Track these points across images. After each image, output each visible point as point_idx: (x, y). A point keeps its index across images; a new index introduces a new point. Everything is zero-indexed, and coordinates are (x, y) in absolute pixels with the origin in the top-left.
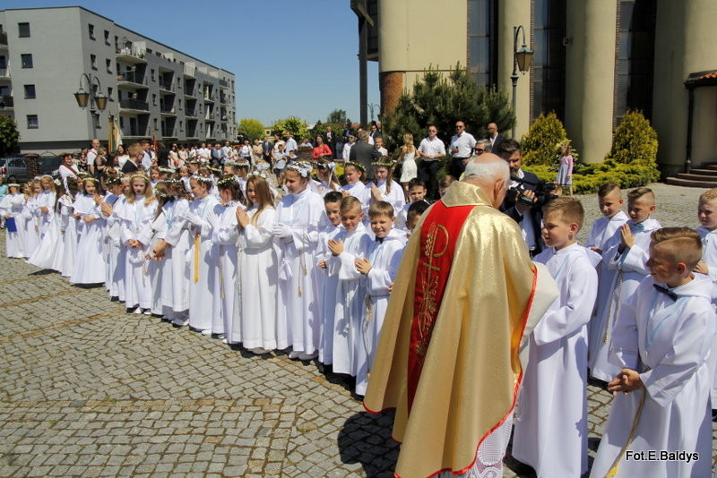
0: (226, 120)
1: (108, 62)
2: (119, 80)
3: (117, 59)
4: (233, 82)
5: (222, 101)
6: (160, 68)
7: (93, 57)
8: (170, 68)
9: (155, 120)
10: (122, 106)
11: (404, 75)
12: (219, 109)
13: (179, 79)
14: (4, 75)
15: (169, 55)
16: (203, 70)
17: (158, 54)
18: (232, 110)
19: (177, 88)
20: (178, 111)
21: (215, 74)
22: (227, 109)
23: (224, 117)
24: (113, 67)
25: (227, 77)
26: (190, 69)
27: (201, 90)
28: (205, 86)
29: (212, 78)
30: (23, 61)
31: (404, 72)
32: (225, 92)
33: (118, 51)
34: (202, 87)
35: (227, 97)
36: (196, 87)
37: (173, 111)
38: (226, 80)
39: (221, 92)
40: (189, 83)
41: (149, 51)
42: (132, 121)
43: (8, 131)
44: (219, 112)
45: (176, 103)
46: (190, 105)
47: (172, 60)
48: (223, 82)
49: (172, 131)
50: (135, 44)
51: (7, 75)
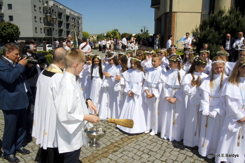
0: (79, 31)
1: (40, 8)
2: (44, 15)
3: (43, 7)
4: (82, 18)
5: (78, 24)
6: (58, 11)
7: (35, 6)
8: (61, 11)
9: (56, 30)
10: (45, 25)
11: (176, 13)
12: (77, 27)
13: (64, 16)
14: (1, 12)
15: (61, 7)
16: (72, 13)
17: (57, 6)
18: (81, 28)
19: (63, 19)
20: (64, 27)
21: (76, 15)
22: (80, 27)
23: (79, 30)
24: (42, 10)
25: (80, 16)
26: (68, 12)
27: (71, 20)
28: (73, 19)
29: (75, 16)
30: (8, 7)
31: (176, 12)
32: (79, 21)
33: (43, 4)
34: (72, 19)
35: (79, 23)
36: (70, 19)
37: (62, 27)
38: (79, 17)
39: (78, 21)
40: (68, 17)
41: (54, 5)
42: (48, 30)
43: (16, 31)
44: (77, 28)
45: (63, 24)
46: (68, 25)
47: (62, 8)
48: (79, 18)
49: (61, 35)
50: (49, 2)
51: (2, 12)
